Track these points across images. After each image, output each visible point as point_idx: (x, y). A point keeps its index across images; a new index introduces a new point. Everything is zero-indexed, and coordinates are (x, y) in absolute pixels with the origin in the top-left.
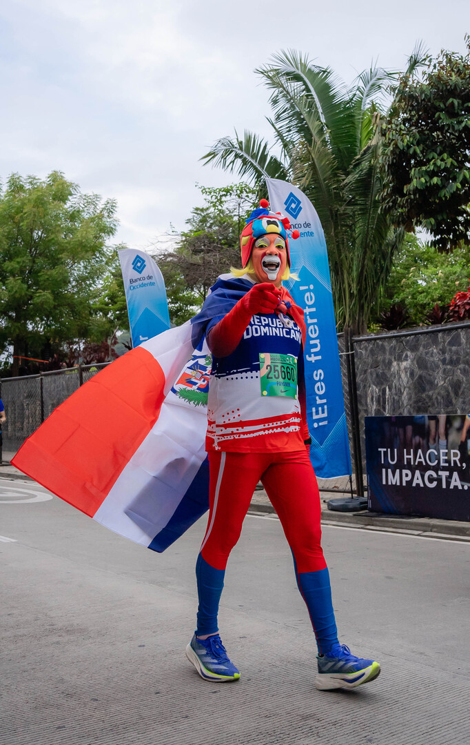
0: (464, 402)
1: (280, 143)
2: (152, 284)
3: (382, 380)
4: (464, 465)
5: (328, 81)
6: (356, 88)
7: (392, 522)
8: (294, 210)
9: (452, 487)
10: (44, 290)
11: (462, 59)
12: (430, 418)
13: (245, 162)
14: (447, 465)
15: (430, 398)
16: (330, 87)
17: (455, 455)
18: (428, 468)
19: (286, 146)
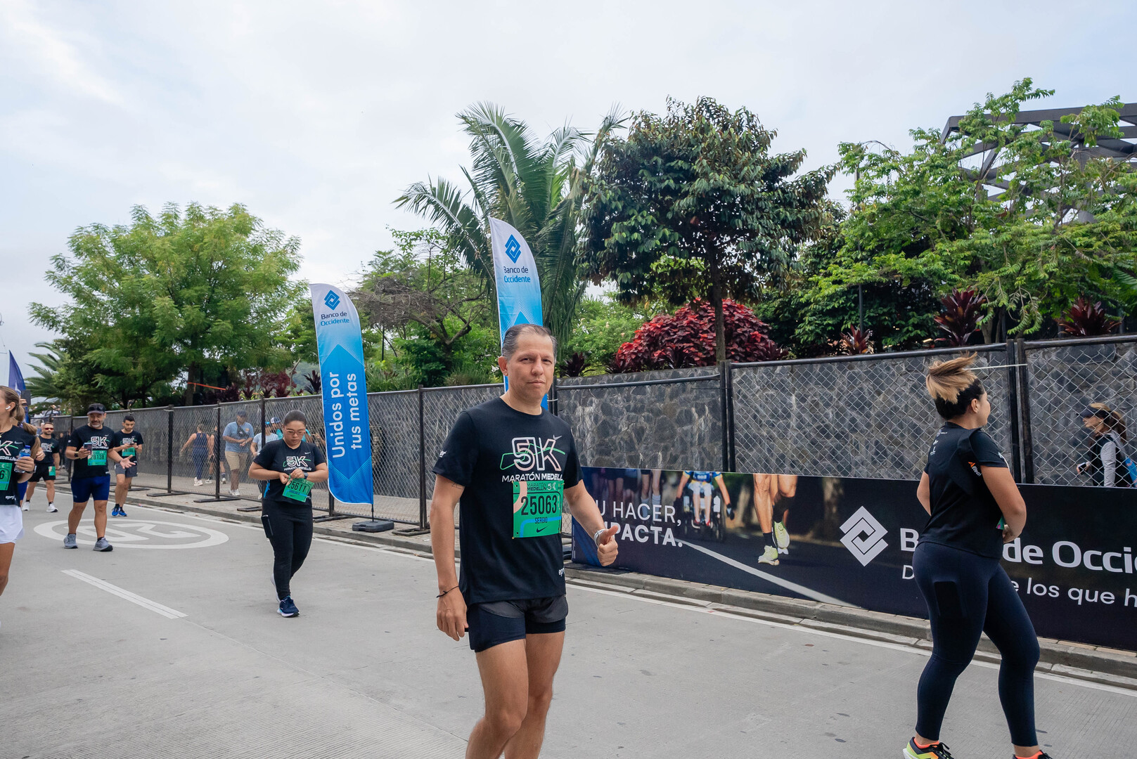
1: (473, 194)
2: (347, 321)
4: (679, 522)
5: (522, 135)
6: (549, 145)
7: (600, 576)
8: (514, 253)
9: (665, 543)
10: (223, 320)
11: (660, 121)
12: (644, 472)
13: (437, 208)
14: (660, 520)
16: (524, 142)
17: (670, 511)
18: (639, 522)
19: (478, 196)
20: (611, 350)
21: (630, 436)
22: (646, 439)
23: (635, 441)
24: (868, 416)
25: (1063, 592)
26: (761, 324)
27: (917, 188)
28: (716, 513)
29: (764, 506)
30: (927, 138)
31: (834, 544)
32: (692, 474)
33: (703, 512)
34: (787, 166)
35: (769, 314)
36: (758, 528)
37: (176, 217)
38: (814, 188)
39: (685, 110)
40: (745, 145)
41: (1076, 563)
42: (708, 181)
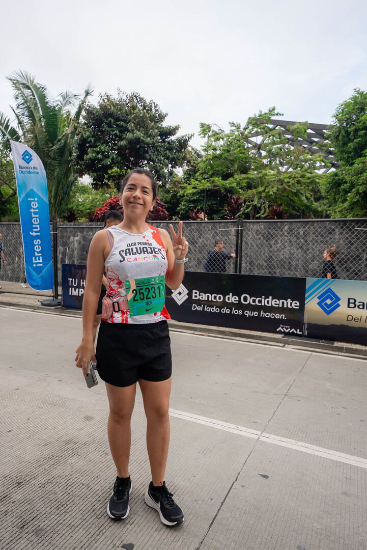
1: (16, 121)
3: (65, 244)
5: (44, 93)
6: (59, 101)
7: (74, 312)
8: (28, 159)
11: (114, 99)
16: (45, 97)
19: (20, 123)
20: (92, 210)
24: (195, 246)
25: (243, 312)
26: (163, 204)
27: (229, 149)
30: (236, 127)
31: (169, 297)
34: (172, 131)
35: (168, 199)
38: (183, 144)
39: (127, 96)
40: (152, 119)
41: (248, 302)
42: (133, 134)
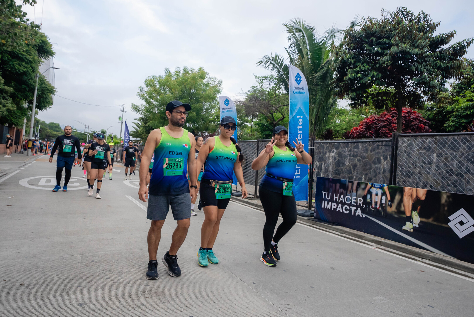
0: (357, 173)
1: (289, 59)
2: (231, 111)
3: (321, 160)
4: (364, 206)
5: (313, 32)
6: (324, 36)
7: (325, 226)
8: (299, 81)
9: (356, 215)
10: (193, 112)
11: (377, 21)
12: (349, 182)
13: (274, 66)
14: (355, 204)
15: (342, 170)
16: (313, 35)
17: (360, 200)
18: (345, 204)
19: (291, 60)
20: (348, 130)
21: (350, 167)
22: (357, 169)
23: (352, 170)
26: (425, 121)
28: (383, 204)
29: (408, 203)
31: (444, 225)
32: (372, 185)
33: (376, 203)
36: (404, 213)
37: (180, 72)
38: (459, 50)
39: (391, 15)
40: (421, 29)
42: (398, 47)
